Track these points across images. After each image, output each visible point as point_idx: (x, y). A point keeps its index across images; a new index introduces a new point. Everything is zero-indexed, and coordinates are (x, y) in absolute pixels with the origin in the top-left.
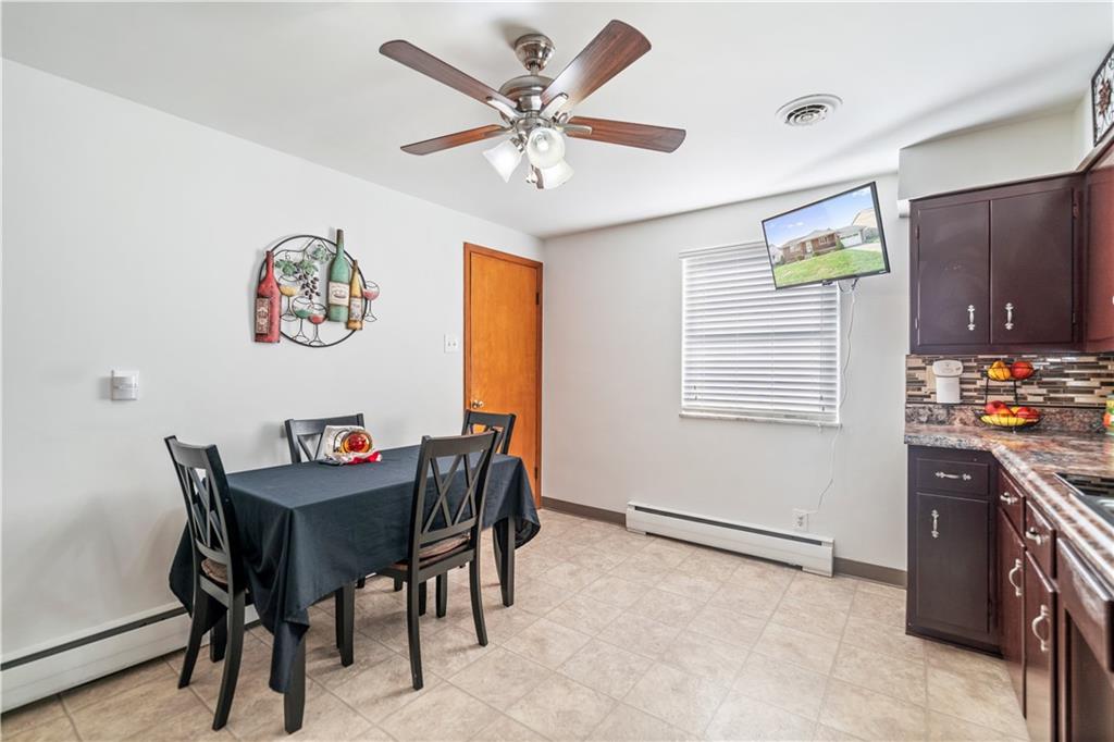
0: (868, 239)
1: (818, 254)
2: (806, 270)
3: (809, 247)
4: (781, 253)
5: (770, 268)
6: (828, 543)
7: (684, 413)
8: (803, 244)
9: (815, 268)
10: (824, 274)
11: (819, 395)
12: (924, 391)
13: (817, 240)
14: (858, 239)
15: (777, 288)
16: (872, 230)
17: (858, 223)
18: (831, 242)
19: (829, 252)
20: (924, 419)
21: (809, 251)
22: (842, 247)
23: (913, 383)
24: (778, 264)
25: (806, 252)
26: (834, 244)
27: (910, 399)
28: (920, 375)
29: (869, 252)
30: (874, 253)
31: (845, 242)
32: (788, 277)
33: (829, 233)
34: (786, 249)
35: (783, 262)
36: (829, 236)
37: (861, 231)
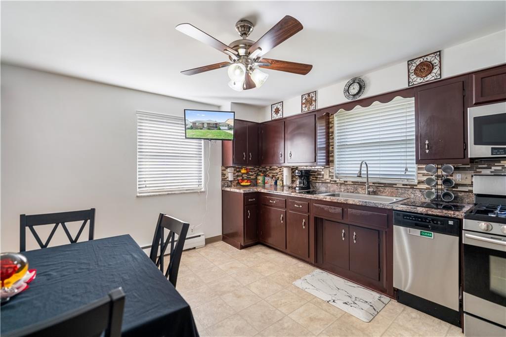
0: (230, 129)
1: (209, 129)
2: (202, 134)
3: (206, 126)
4: (191, 124)
5: (184, 129)
6: (203, 235)
7: (138, 195)
8: (203, 123)
9: (207, 134)
10: (210, 136)
11: (197, 181)
12: (226, 177)
13: (210, 123)
14: (227, 128)
15: (186, 138)
16: (232, 126)
17: (227, 122)
18: (216, 126)
19: (214, 129)
20: (226, 186)
21: (205, 127)
22: (220, 129)
23: (223, 175)
24: (189, 128)
25: (204, 127)
26: (217, 127)
27: (223, 180)
28: (224, 172)
29: (230, 133)
30: (231, 134)
31: (221, 128)
32: (194, 135)
33: (216, 122)
34: (194, 123)
35: (192, 128)
36: (215, 124)
37: (228, 125)
